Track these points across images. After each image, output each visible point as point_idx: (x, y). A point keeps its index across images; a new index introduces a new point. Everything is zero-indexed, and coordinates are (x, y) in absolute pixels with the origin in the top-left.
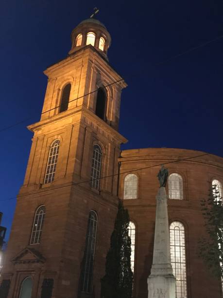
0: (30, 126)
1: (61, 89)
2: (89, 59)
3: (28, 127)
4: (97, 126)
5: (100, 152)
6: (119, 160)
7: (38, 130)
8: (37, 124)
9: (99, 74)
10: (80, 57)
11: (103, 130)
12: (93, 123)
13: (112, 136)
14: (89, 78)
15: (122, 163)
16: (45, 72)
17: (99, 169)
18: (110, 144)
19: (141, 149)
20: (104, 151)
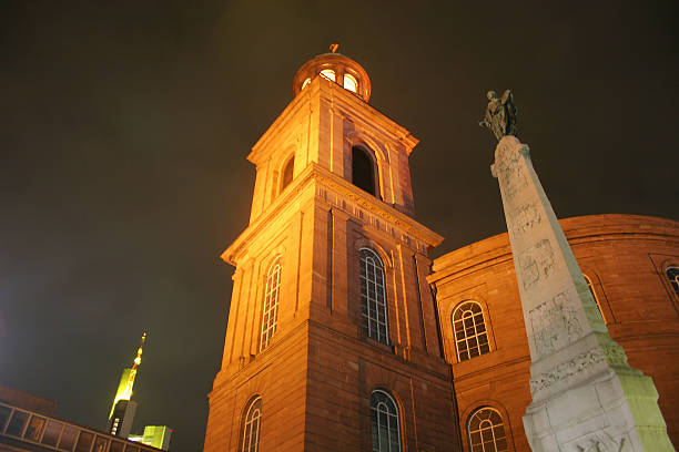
0: (226, 253)
1: (280, 171)
2: (321, 96)
3: (222, 256)
4: (359, 208)
5: (378, 263)
6: (430, 279)
7: (242, 256)
8: (237, 244)
9: (348, 119)
10: (304, 100)
11: (376, 217)
12: (348, 202)
13: (401, 231)
14: (325, 126)
15: (437, 284)
16: (249, 158)
17: (380, 299)
18: (399, 247)
19: (474, 245)
20: (387, 262)
